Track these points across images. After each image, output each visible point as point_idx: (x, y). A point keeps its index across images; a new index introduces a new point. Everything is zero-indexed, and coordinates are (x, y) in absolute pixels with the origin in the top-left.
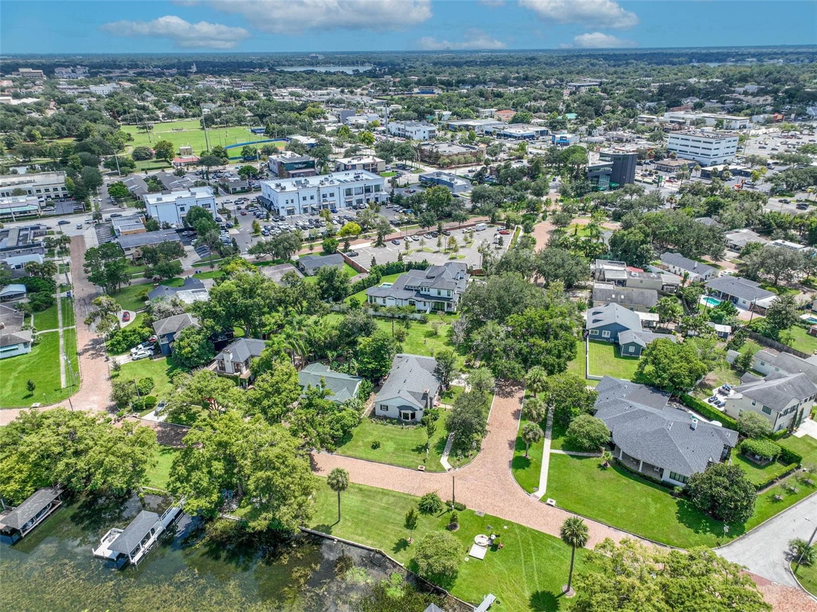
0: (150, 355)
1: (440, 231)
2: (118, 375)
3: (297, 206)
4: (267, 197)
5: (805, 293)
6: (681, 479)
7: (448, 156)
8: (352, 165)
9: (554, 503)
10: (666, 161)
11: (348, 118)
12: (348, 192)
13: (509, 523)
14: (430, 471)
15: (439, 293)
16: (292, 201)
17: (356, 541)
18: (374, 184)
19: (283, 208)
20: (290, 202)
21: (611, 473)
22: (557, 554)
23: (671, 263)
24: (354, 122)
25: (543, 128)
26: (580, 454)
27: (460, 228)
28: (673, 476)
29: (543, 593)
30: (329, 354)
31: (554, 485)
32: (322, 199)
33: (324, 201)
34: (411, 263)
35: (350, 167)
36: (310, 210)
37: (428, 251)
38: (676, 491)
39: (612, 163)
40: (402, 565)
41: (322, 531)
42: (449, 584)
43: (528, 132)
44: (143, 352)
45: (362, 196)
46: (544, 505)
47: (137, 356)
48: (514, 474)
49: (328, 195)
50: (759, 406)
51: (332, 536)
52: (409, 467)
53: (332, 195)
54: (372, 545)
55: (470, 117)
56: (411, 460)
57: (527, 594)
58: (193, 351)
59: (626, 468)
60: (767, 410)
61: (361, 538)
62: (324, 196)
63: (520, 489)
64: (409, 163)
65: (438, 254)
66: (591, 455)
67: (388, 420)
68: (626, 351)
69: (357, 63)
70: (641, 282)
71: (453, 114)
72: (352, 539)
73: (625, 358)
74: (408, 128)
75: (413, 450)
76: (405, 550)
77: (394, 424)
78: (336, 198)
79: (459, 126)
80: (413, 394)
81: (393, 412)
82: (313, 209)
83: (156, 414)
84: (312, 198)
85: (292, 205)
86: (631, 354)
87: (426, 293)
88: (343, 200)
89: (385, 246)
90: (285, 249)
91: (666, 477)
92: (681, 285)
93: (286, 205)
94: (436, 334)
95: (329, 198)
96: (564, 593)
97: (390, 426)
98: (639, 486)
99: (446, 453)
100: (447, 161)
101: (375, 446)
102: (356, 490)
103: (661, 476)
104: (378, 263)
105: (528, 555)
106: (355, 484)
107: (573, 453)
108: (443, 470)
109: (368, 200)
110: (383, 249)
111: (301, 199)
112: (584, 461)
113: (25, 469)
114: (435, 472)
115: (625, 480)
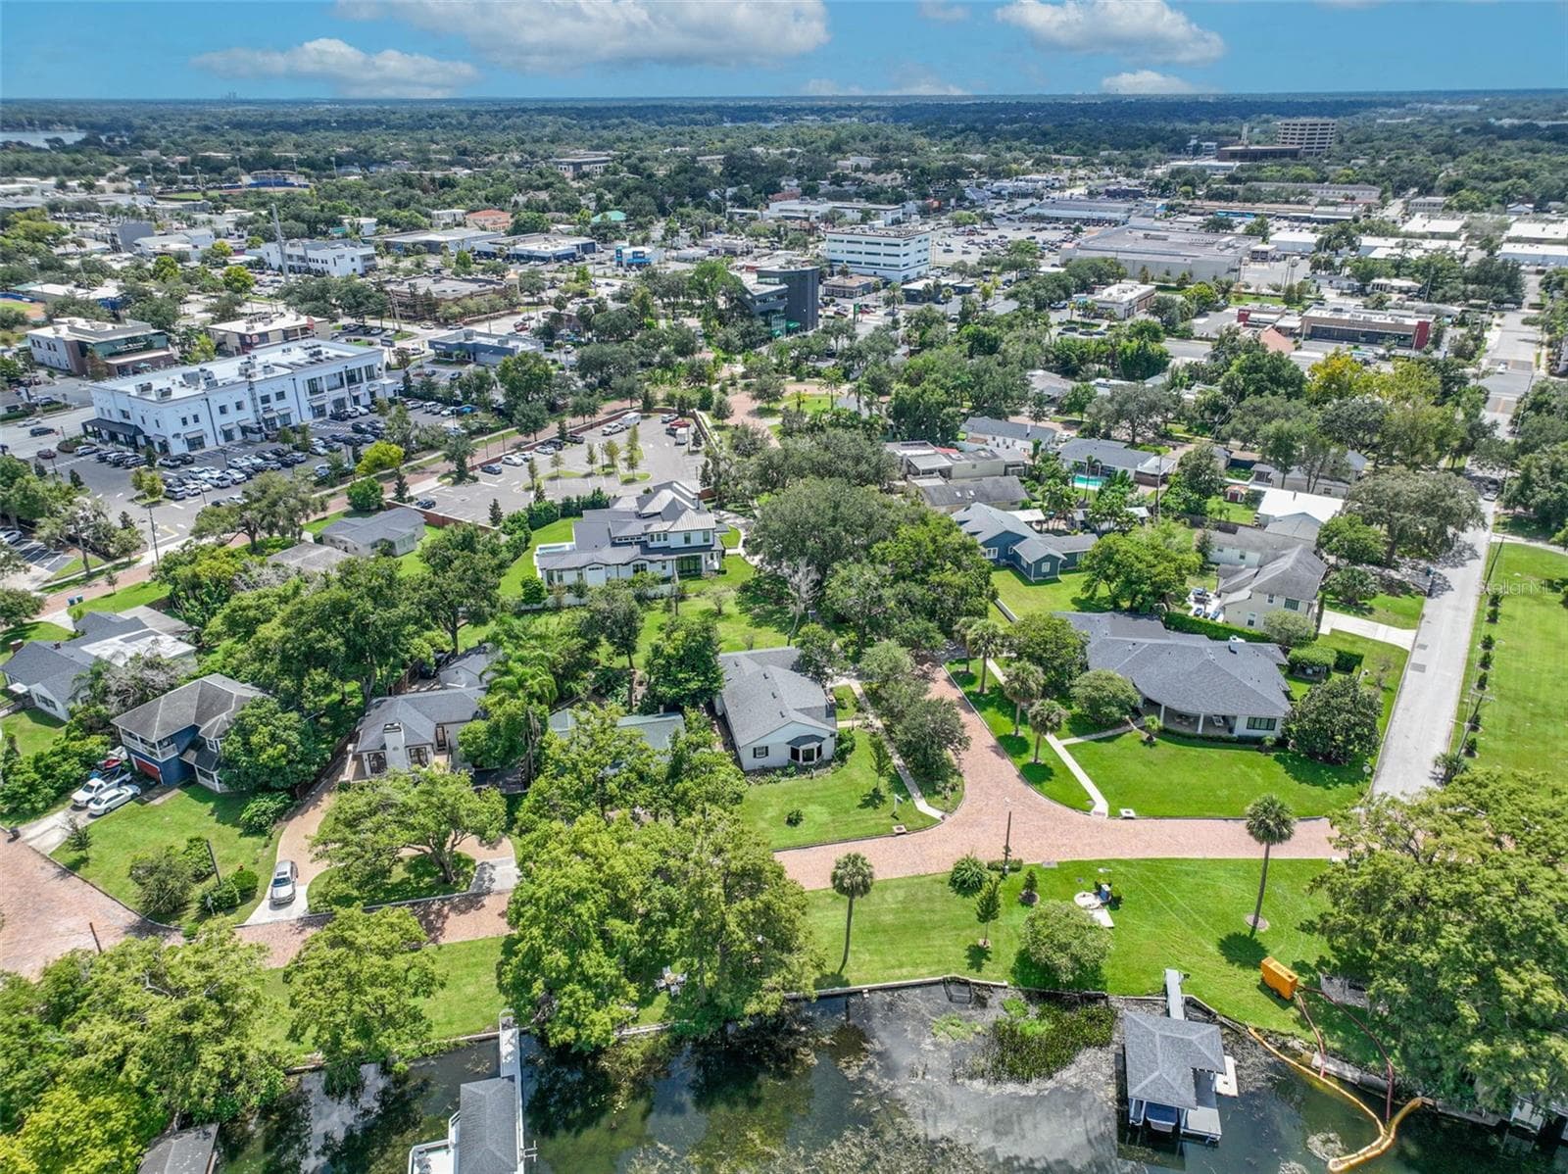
0: (133, 797)
1: (562, 435)
2: (84, 860)
3: (208, 429)
4: (117, 418)
5: (1175, 448)
6: (1264, 726)
7: (456, 301)
8: (260, 335)
9: (1132, 814)
10: (836, 280)
11: (139, 241)
12: (313, 388)
13: (1101, 863)
14: (919, 830)
15: (687, 540)
16: (196, 419)
17: (899, 979)
18: (362, 364)
19: (177, 436)
20: (190, 420)
21: (1165, 748)
22: (1198, 880)
23: (986, 433)
24: (158, 249)
25: (585, 240)
26: (1103, 735)
27: (591, 427)
28: (1253, 723)
29: (1229, 937)
30: (577, 687)
31: (1110, 788)
32: (260, 406)
33: (266, 411)
34: (568, 499)
35: (256, 339)
36: (238, 436)
37: (572, 476)
38: (1268, 743)
39: (784, 286)
40: (1005, 983)
41: (831, 985)
42: (1098, 982)
43: (560, 248)
44: (114, 792)
45: (343, 393)
46: (1120, 822)
47: (103, 806)
48: (1040, 792)
49: (273, 398)
50: (1280, 601)
51: (854, 987)
52: (879, 835)
53: (281, 396)
54: (931, 974)
55: (420, 228)
56: (872, 822)
57: (1212, 949)
58: (291, 748)
59: (1179, 735)
60: (1292, 604)
61: (904, 971)
62: (266, 399)
63: (1070, 812)
64: (370, 322)
65: (594, 478)
66: (1119, 731)
67: (778, 772)
68: (1038, 573)
69: (31, 123)
70: (974, 466)
71: (381, 222)
72: (891, 978)
73: (1038, 583)
74: (311, 254)
75: (860, 806)
76: (989, 959)
77: (791, 776)
78: (289, 401)
79: (414, 244)
80: (807, 711)
81: (780, 755)
82: (244, 430)
83: (278, 904)
84: (239, 406)
85: (197, 427)
86: (1045, 575)
87: (662, 544)
88: (305, 405)
89: (475, 479)
90: (293, 511)
91: (1241, 729)
92: (1031, 462)
93: (183, 430)
94: (720, 612)
95: (275, 404)
96: (1254, 928)
97: (785, 782)
98: (1214, 753)
99: (916, 795)
100: (456, 310)
101: (793, 821)
102: (829, 900)
103: (1231, 730)
104: (506, 511)
105: (1166, 898)
106: (817, 891)
107: (1094, 736)
108: (934, 822)
109: (356, 400)
110: (473, 486)
111: (216, 412)
112: (1117, 741)
113: (112, 1107)
114: (925, 828)
115: (1193, 752)
